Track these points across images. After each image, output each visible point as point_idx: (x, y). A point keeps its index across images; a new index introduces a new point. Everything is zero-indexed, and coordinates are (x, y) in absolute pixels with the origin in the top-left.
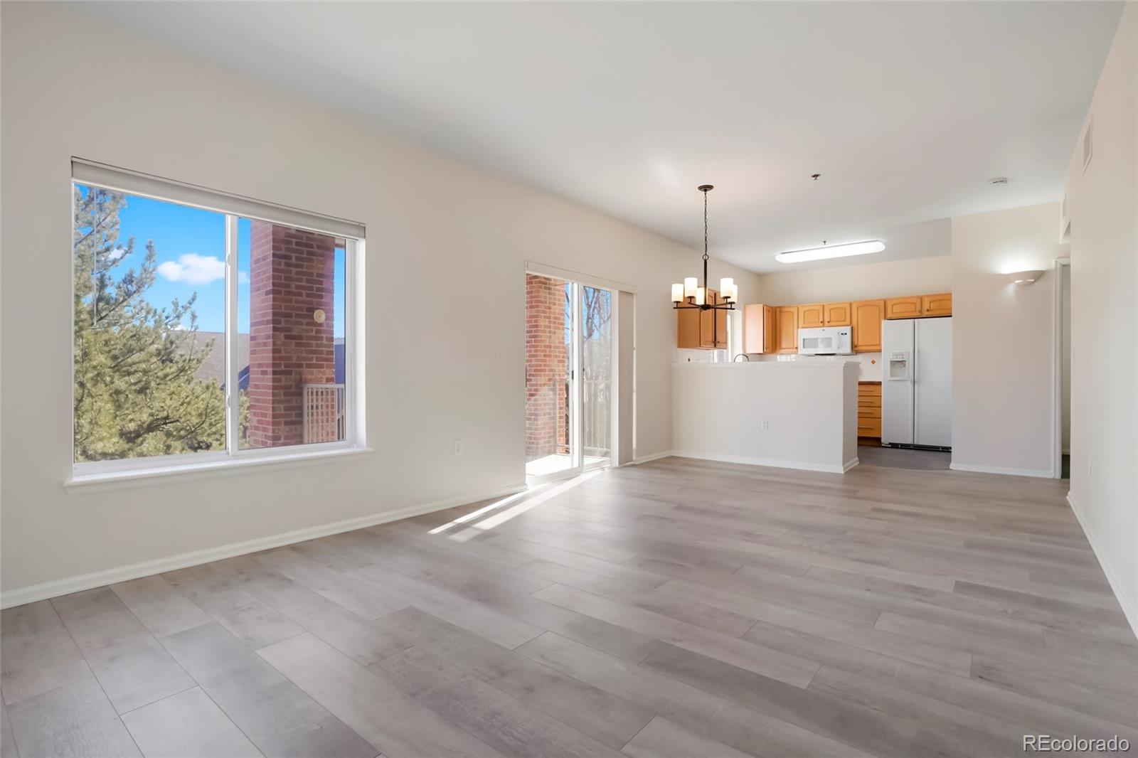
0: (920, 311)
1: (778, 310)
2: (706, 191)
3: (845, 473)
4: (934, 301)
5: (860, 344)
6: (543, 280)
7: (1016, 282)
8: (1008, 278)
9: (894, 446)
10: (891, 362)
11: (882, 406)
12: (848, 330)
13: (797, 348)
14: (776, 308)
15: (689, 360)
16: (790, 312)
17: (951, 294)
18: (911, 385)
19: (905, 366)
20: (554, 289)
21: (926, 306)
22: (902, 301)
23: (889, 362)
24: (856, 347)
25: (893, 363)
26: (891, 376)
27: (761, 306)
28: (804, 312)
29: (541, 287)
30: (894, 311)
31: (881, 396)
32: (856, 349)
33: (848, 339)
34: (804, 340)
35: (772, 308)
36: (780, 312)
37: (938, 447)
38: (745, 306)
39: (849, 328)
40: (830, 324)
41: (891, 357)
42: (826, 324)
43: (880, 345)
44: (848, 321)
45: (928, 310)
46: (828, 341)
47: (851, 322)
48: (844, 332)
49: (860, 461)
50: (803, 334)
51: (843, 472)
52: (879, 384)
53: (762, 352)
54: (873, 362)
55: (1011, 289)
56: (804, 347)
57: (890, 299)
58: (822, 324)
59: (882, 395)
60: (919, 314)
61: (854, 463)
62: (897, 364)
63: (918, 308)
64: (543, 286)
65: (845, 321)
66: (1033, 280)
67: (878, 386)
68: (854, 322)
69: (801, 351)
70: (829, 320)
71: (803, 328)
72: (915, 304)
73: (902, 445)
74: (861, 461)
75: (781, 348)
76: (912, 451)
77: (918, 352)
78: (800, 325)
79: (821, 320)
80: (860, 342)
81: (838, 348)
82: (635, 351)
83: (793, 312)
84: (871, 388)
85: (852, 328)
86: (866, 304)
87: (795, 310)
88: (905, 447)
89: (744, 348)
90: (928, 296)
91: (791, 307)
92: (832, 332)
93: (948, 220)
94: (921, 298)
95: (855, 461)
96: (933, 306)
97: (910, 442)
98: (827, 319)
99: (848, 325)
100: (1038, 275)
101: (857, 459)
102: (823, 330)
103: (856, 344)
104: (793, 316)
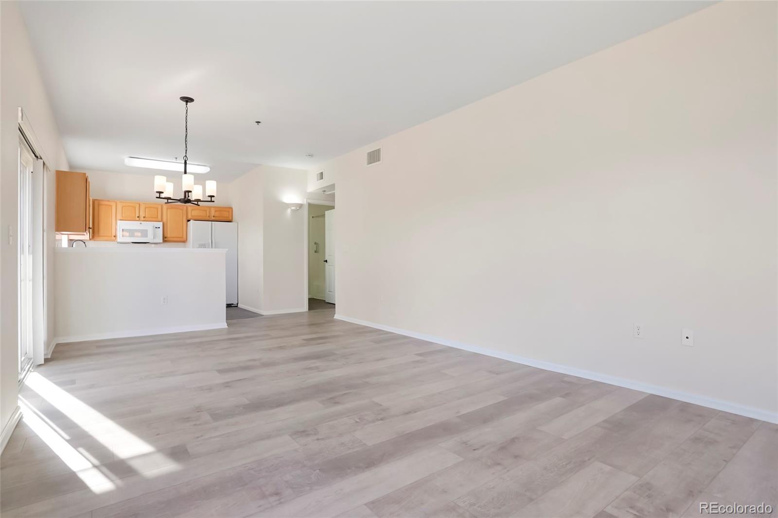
2: (187, 102)
4: (218, 210)
5: (168, 236)
7: (292, 208)
8: (288, 206)
12: (160, 224)
13: (116, 236)
14: (94, 200)
16: (109, 205)
21: (213, 213)
24: (166, 238)
28: (122, 207)
32: (166, 239)
33: (160, 231)
34: (122, 230)
36: (99, 205)
39: (161, 223)
40: (145, 219)
42: (142, 218)
43: (187, 237)
44: (160, 219)
45: (214, 216)
46: (144, 233)
47: (162, 220)
48: (158, 226)
50: (122, 225)
55: (289, 211)
56: (122, 236)
58: (138, 219)
60: (208, 218)
63: (207, 214)
65: (157, 218)
66: (298, 208)
68: (165, 219)
69: (120, 239)
70: (144, 216)
71: (121, 220)
72: (205, 211)
78: (118, 218)
79: (137, 215)
80: (169, 234)
81: (154, 238)
83: (111, 206)
85: (163, 223)
86: (174, 208)
87: (112, 204)
90: (214, 206)
91: (110, 201)
92: (149, 226)
94: (209, 207)
96: (217, 214)
98: (142, 215)
102: (141, 223)
103: (166, 236)
104: (112, 209)
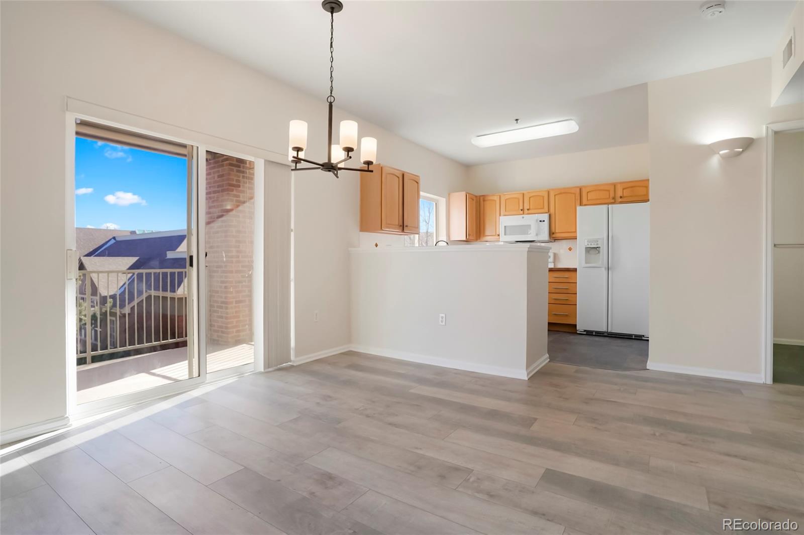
0: (614, 198)
1: (482, 198)
3: (531, 379)
4: (627, 188)
5: (558, 232)
6: (235, 162)
7: (721, 152)
8: (712, 149)
9: (589, 333)
10: (586, 248)
11: (577, 293)
12: (545, 217)
13: (499, 235)
14: (480, 196)
15: (376, 245)
16: (494, 200)
17: (648, 180)
18: (605, 273)
19: (599, 252)
20: (249, 172)
21: (619, 192)
22: (597, 188)
23: (584, 249)
24: (553, 234)
25: (589, 250)
26: (586, 263)
27: (464, 194)
28: (506, 200)
29: (232, 170)
30: (589, 198)
31: (576, 283)
32: (554, 236)
33: (546, 225)
34: (505, 227)
35: (476, 197)
36: (484, 201)
37: (631, 335)
38: (449, 194)
39: (547, 215)
40: (530, 211)
41: (586, 244)
42: (526, 211)
43: (575, 232)
44: (546, 209)
45: (621, 197)
46: (525, 229)
47: (549, 211)
48: (543, 220)
49: (550, 357)
50: (505, 221)
51: (526, 379)
52: (575, 270)
53: (465, 239)
54: (570, 249)
55: (715, 161)
56: (505, 235)
57: (585, 187)
58: (522, 212)
59: (578, 282)
60: (613, 200)
61: (545, 360)
62: (592, 250)
63: (612, 195)
64: (235, 169)
65: (543, 208)
66: (741, 150)
67: (572, 274)
68: (552, 210)
69: (503, 238)
70: (528, 208)
71: (504, 215)
72: (609, 191)
73: (596, 332)
74: (552, 359)
75: (484, 236)
76: (607, 339)
77: (612, 237)
78: (502, 214)
79: (521, 208)
80: (558, 229)
81: (537, 235)
82: (292, 234)
83: (495, 201)
84: (566, 275)
85: (550, 215)
86: (563, 192)
87: (496, 198)
88: (599, 334)
89: (448, 235)
90: (621, 183)
91: (494, 195)
92: (530, 220)
93: (643, 87)
94: (615, 185)
95: (544, 359)
96: (626, 193)
97: (604, 329)
98: (526, 207)
99: (546, 213)
100: (748, 144)
101: (547, 355)
102: (522, 218)
103: (553, 231)
104: (496, 205)
